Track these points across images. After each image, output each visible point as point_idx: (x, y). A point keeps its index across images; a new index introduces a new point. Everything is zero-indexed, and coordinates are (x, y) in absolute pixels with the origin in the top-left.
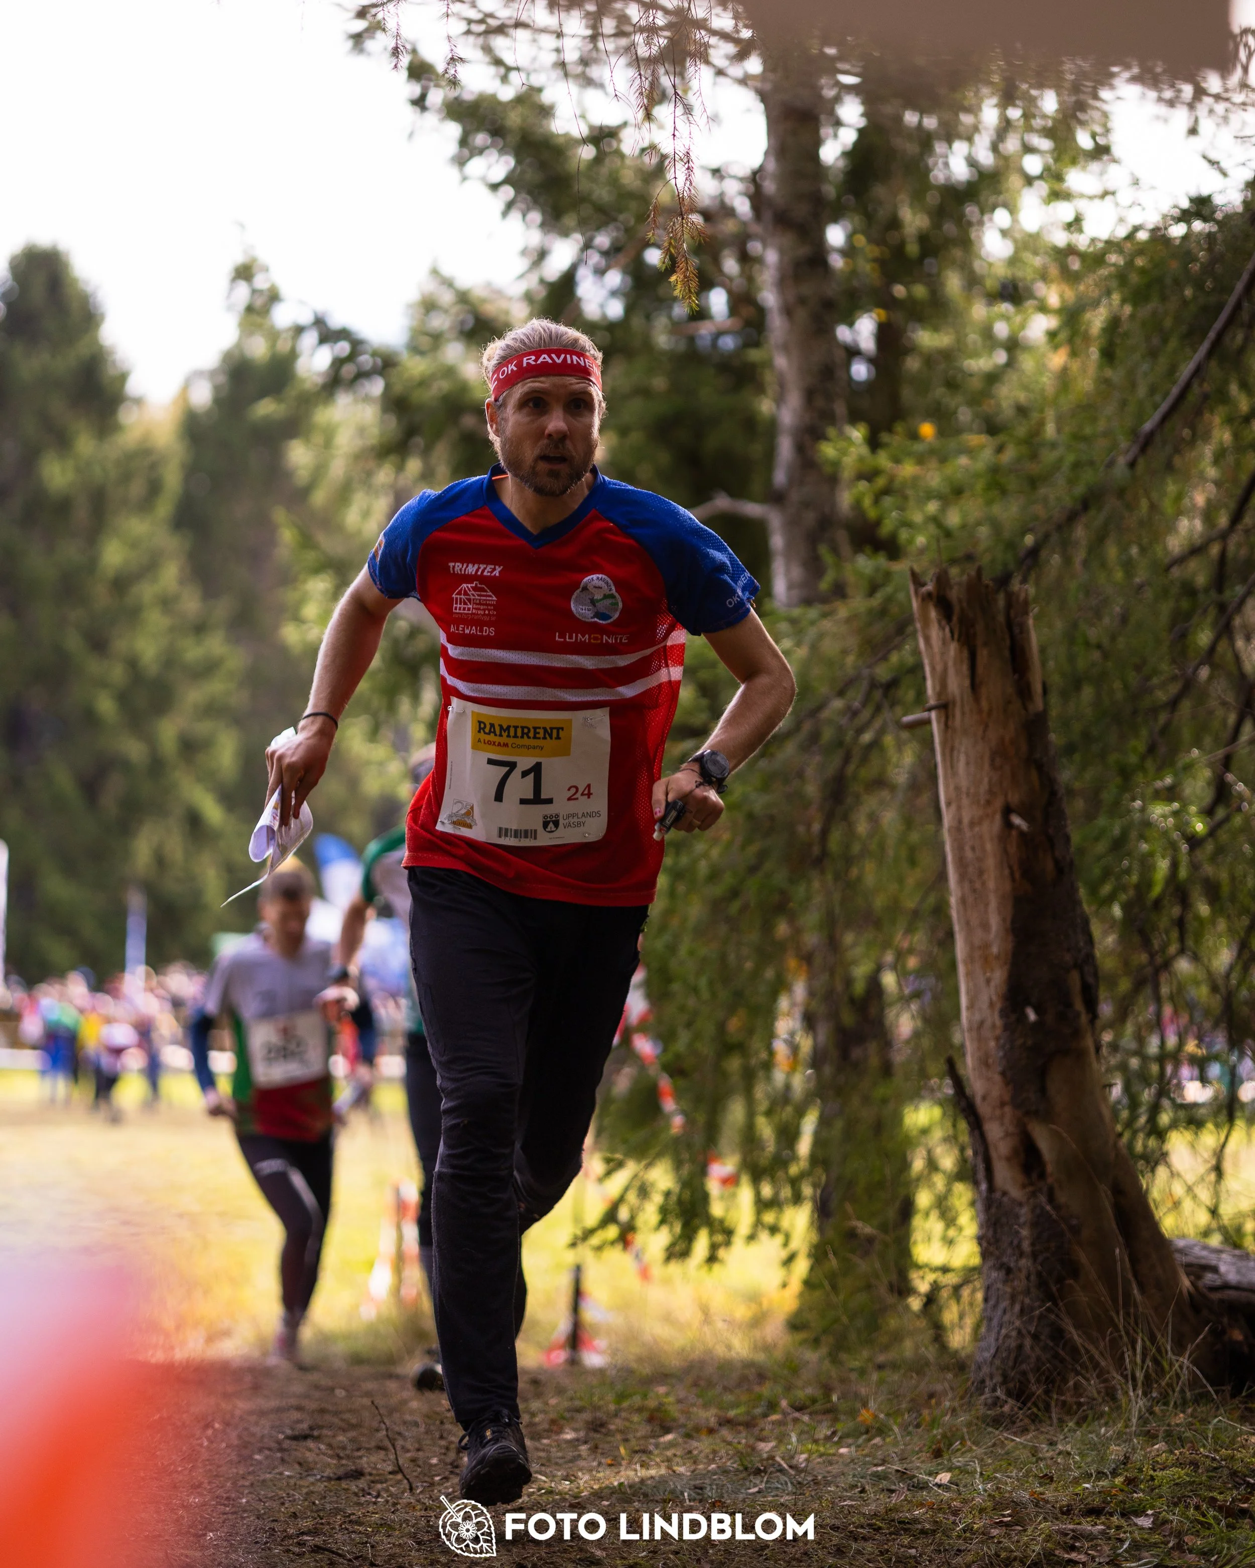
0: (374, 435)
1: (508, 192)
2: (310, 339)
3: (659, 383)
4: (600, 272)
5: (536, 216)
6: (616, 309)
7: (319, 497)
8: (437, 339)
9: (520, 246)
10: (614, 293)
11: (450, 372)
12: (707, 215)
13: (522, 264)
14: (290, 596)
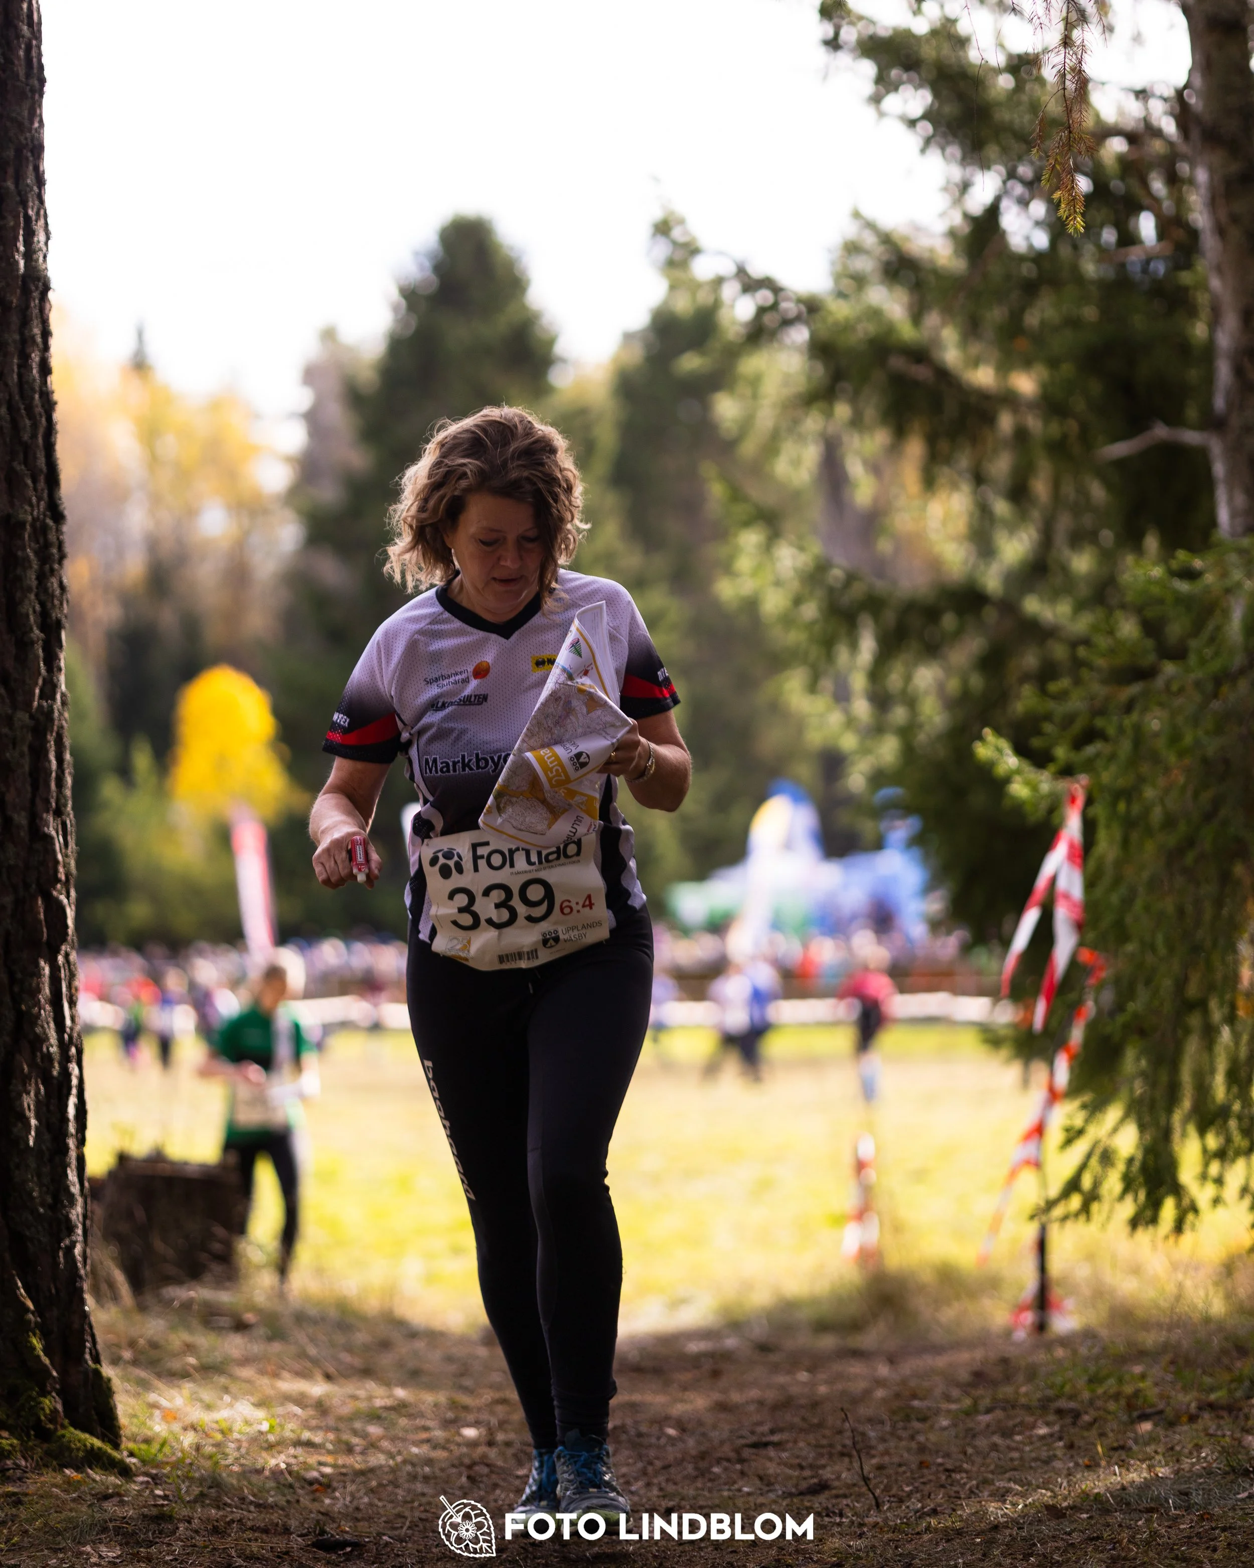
0: (800, 385)
1: (926, 128)
2: (730, 290)
3: (1090, 313)
4: (1024, 203)
5: (955, 150)
6: (1041, 240)
7: (749, 448)
8: (860, 281)
9: (941, 182)
10: (1038, 223)
11: (875, 314)
12: (1132, 138)
13: (942, 202)
14: (721, 551)
